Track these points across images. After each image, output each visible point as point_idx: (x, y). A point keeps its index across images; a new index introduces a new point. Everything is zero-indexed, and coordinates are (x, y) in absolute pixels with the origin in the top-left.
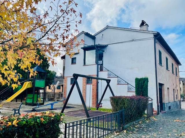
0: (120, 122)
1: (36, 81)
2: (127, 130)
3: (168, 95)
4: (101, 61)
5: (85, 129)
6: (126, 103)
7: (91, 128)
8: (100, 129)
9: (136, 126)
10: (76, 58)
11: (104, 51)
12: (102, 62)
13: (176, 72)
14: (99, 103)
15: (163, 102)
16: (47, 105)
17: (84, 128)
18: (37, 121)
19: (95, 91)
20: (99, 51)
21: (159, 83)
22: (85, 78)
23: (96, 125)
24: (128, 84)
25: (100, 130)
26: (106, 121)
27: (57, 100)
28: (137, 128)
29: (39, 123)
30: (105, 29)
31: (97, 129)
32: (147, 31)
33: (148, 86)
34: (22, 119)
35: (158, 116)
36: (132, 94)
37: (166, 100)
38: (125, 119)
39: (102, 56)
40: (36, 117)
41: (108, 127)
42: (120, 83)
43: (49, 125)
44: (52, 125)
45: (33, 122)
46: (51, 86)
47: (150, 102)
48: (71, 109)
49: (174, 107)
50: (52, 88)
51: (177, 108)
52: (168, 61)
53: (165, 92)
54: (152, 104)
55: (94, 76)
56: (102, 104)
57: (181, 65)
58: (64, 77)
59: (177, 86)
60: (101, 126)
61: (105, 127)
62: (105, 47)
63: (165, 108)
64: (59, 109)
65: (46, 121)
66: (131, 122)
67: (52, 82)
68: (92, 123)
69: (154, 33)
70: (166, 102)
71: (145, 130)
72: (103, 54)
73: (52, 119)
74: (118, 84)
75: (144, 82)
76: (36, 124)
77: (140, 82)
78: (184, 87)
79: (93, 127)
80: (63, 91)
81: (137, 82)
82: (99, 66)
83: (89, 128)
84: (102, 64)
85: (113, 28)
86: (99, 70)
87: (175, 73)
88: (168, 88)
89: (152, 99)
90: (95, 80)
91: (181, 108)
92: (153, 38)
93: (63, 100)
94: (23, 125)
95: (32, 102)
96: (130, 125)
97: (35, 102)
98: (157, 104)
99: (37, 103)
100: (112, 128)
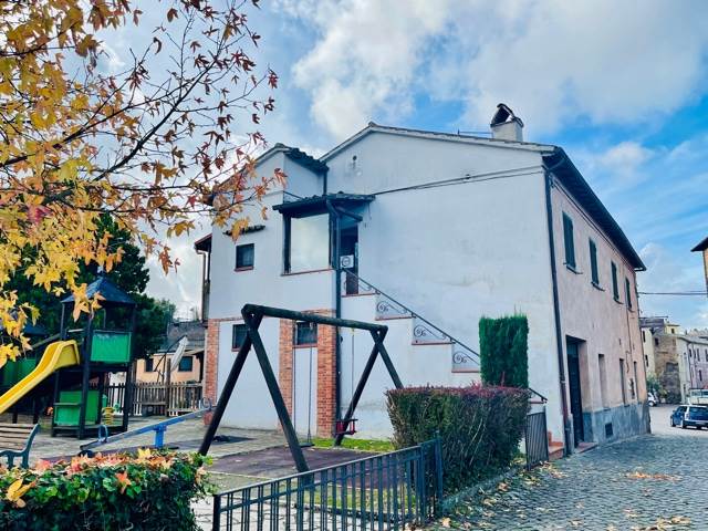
0: (427, 487)
1: (95, 337)
2: (455, 518)
3: (603, 381)
4: (351, 257)
5: (293, 520)
6: (446, 413)
7: (317, 516)
8: (350, 516)
9: (486, 502)
10: (252, 245)
11: (360, 219)
12: (356, 261)
13: (626, 297)
14: (343, 417)
15: (585, 407)
16: (138, 432)
17: (288, 515)
18: (102, 487)
19: (329, 372)
20: (341, 217)
21: (567, 336)
22: (289, 320)
23: (334, 504)
24: (453, 341)
25: (350, 520)
26: (372, 487)
27: (180, 414)
28: (489, 508)
29: (111, 493)
30: (363, 137)
31: (339, 518)
32: (518, 145)
33: (527, 348)
34: (41, 480)
35: (568, 460)
36: (471, 379)
37: (593, 401)
38: (445, 475)
39: (355, 239)
40: (98, 470)
41: (381, 508)
42: (422, 339)
43: (149, 501)
44: (164, 501)
45: (87, 491)
46: (156, 358)
47: (535, 409)
48: (236, 444)
49: (626, 426)
50: (161, 368)
51: (637, 429)
52: (597, 253)
53: (591, 371)
54: (544, 414)
55: (323, 315)
56: (354, 420)
57: (644, 269)
58: (205, 321)
59: (631, 346)
60: (354, 505)
61: (368, 510)
62: (363, 202)
63: (591, 431)
64: (188, 445)
65: (138, 485)
66: (469, 486)
67: (161, 342)
68: (317, 495)
69: (543, 149)
70: (594, 410)
71: (520, 513)
72: (356, 229)
73: (163, 479)
74: (416, 343)
75: (512, 333)
76: (98, 496)
77: (499, 334)
78: (657, 354)
79: (323, 511)
80: (201, 378)
81: (486, 332)
82: (344, 276)
83: (306, 515)
84: (354, 270)
85: (393, 131)
86: (343, 292)
87: (622, 298)
88: (601, 356)
89: (543, 398)
90: (329, 328)
91: (649, 431)
92: (541, 169)
93: (203, 409)
94: (46, 500)
95: (77, 423)
96: (466, 499)
97: (90, 423)
98: (561, 417)
99: (97, 426)
100: (395, 511)
